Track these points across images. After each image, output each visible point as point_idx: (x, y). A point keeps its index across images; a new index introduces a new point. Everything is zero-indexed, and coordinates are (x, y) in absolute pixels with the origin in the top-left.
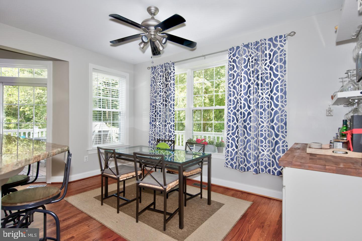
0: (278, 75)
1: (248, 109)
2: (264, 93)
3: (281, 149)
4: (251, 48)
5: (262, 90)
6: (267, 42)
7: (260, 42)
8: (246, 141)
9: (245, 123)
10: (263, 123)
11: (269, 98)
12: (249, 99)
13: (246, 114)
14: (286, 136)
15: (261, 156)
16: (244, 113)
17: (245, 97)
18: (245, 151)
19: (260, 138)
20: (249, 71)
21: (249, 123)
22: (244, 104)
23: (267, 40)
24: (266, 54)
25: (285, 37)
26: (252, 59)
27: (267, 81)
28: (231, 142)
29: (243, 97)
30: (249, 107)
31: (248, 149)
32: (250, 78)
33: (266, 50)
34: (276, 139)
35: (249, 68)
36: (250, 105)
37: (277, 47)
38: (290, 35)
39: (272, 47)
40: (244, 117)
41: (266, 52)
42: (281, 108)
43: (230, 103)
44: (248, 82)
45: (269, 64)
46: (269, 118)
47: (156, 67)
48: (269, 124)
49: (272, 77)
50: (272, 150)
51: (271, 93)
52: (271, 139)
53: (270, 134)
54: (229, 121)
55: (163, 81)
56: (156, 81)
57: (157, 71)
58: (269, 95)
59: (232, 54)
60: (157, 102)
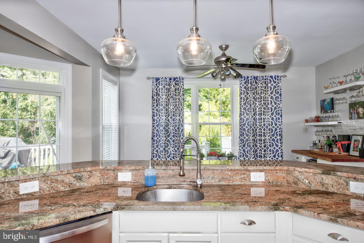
0: (276, 103)
2: (267, 115)
3: (280, 155)
4: (258, 80)
5: (265, 112)
6: (269, 78)
7: (264, 77)
8: (255, 151)
10: (266, 136)
11: (270, 119)
12: (256, 119)
13: (255, 130)
14: (282, 145)
16: (253, 130)
21: (256, 137)
22: (254, 122)
24: (268, 87)
25: (280, 78)
28: (243, 153)
29: (253, 117)
30: (256, 125)
31: (256, 157)
33: (268, 84)
37: (276, 84)
38: (283, 77)
39: (272, 82)
40: (254, 132)
42: (279, 126)
43: (241, 121)
45: (270, 94)
46: (270, 133)
47: (160, 79)
48: (271, 138)
49: (273, 104)
50: (273, 156)
51: (272, 115)
52: (272, 148)
53: (271, 145)
54: (241, 135)
55: (168, 95)
56: (161, 94)
57: (160, 83)
58: (270, 116)
59: (243, 82)
60: (163, 116)
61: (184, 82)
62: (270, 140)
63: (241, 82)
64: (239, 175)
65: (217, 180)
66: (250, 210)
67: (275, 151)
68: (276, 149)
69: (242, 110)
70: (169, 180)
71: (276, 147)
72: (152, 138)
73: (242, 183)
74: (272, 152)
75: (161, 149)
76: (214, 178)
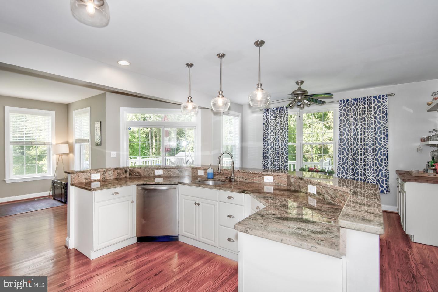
0: (381, 123)
1: (356, 146)
2: (370, 134)
3: (384, 174)
4: (359, 102)
5: (368, 132)
6: (372, 98)
7: (366, 98)
8: (355, 169)
9: (354, 156)
10: (368, 156)
11: (374, 138)
12: (357, 139)
13: (355, 149)
14: (388, 165)
15: (367, 180)
16: (353, 149)
17: (354, 137)
18: (354, 177)
19: (366, 167)
20: (357, 118)
21: (357, 156)
22: (353, 142)
23: (372, 97)
24: (371, 107)
25: (386, 96)
26: (360, 109)
27: (372, 126)
28: (342, 170)
29: (352, 137)
30: (357, 145)
31: (356, 175)
32: (357, 123)
33: (371, 104)
34: (380, 168)
35: (357, 116)
36: (358, 143)
37: (381, 103)
38: (390, 95)
39: (376, 102)
40: (353, 151)
41: (371, 105)
42: (384, 145)
43: (341, 141)
44: (356, 126)
45: (374, 114)
46: (373, 152)
47: (270, 109)
48: (374, 157)
49: (377, 123)
50: (376, 175)
51: (376, 135)
52: (375, 168)
53: (375, 164)
54: (340, 154)
55: (276, 121)
56: (270, 121)
57: (270, 113)
58: (374, 136)
59: (343, 105)
60: (271, 138)
61: (288, 110)
62: (373, 160)
63: (341, 105)
64: (257, 177)
65: (245, 179)
66: (231, 191)
67: (378, 170)
68: (379, 169)
69: (342, 131)
70: (221, 177)
71: (379, 167)
72: (263, 155)
73: (259, 182)
74: (375, 172)
75: (270, 163)
76: (243, 177)
